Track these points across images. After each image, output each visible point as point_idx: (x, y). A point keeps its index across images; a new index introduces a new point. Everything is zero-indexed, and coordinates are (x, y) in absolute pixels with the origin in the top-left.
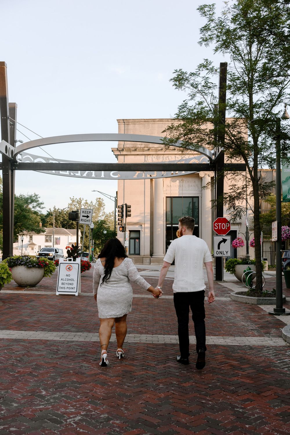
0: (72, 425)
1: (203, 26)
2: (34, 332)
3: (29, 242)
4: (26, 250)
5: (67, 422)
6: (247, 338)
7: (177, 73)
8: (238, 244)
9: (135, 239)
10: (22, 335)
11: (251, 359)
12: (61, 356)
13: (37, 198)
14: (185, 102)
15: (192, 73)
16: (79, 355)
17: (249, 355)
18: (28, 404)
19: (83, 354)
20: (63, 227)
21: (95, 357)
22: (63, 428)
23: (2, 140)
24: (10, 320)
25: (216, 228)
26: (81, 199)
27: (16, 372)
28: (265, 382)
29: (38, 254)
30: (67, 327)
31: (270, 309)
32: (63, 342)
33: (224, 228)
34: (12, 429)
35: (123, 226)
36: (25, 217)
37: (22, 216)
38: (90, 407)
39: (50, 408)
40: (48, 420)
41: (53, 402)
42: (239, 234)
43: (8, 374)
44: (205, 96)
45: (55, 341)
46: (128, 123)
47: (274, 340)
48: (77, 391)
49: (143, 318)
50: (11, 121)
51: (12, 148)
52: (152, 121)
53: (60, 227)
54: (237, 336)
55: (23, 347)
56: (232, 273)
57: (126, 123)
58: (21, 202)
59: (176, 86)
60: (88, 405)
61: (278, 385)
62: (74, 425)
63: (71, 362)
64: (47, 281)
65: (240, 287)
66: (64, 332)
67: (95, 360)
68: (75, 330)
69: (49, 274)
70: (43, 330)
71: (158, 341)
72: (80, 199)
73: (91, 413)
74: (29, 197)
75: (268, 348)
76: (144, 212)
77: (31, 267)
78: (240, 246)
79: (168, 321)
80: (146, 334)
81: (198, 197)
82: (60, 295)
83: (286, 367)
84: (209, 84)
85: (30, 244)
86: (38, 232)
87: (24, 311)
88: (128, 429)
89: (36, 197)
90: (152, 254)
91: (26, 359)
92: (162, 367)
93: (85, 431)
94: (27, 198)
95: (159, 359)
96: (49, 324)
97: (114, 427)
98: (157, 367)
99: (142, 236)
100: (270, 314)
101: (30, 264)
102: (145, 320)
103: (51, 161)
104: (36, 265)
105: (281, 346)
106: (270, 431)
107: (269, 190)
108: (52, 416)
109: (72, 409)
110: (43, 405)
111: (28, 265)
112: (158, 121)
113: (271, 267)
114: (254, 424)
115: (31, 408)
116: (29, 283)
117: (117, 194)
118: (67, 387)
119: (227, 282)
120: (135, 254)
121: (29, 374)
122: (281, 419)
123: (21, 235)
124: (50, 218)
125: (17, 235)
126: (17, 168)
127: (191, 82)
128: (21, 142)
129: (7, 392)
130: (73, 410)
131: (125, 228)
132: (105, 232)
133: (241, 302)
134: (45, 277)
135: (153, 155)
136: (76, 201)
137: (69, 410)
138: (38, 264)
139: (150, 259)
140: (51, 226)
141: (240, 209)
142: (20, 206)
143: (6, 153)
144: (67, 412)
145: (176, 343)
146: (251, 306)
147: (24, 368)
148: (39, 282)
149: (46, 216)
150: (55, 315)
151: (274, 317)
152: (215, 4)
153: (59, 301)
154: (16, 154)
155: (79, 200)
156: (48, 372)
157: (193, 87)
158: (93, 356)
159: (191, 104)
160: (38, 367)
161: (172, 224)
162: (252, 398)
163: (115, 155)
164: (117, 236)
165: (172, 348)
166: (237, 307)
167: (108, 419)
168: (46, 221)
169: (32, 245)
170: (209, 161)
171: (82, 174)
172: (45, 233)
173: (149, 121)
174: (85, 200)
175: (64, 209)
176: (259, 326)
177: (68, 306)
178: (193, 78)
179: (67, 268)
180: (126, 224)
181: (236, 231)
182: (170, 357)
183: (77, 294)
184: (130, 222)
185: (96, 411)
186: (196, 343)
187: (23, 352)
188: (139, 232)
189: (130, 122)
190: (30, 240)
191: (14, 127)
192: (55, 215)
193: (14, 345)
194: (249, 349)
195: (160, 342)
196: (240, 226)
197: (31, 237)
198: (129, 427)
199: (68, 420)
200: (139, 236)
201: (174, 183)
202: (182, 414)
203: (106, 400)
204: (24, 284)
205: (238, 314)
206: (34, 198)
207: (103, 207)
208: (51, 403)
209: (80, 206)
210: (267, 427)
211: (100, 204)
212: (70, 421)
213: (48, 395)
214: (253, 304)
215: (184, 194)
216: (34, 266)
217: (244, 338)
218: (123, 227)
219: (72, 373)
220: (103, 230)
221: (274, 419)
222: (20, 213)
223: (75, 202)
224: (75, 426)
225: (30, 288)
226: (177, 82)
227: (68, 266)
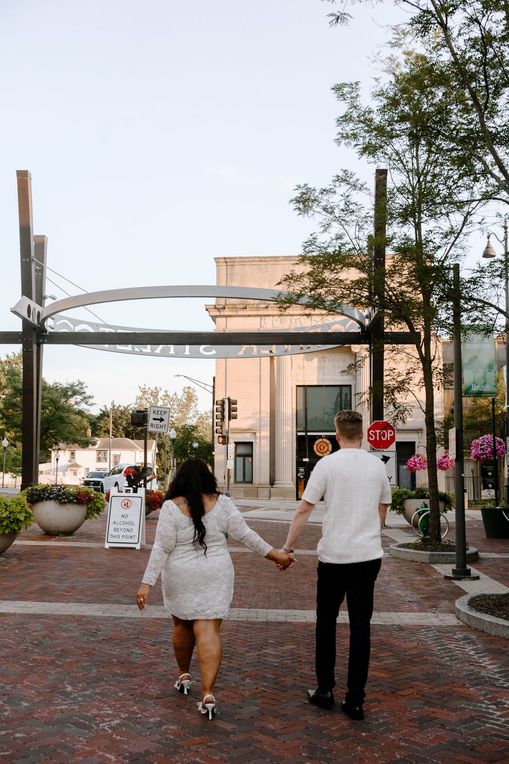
0: (105, 730)
1: (342, 115)
2: (64, 604)
3: (70, 462)
4: (64, 475)
5: (98, 726)
6: (398, 613)
7: (300, 191)
8: (418, 465)
9: (244, 456)
10: (44, 608)
11: (397, 644)
12: (101, 638)
13: (82, 388)
14: (313, 236)
15: (323, 190)
16: (129, 637)
17: (395, 638)
18: (45, 703)
19: (136, 636)
20: (127, 436)
21: (154, 640)
22: (93, 735)
23: (22, 296)
24: (27, 586)
25: (372, 437)
26: (158, 389)
27: (31, 661)
28: (409, 677)
29: (82, 482)
30: (116, 597)
31: (447, 569)
32: (108, 619)
33: (384, 438)
34: (17, 735)
35: (224, 434)
36: (62, 420)
37: (57, 419)
38: (135, 708)
39: (75, 709)
40: (72, 724)
41: (81, 701)
42: (418, 447)
43: (18, 662)
44: (346, 227)
45: (94, 617)
46: (232, 264)
47: (441, 618)
48: (120, 687)
49: (240, 583)
50: (37, 264)
51: (38, 308)
52: (273, 259)
53: (121, 437)
54: (383, 611)
55: (44, 626)
56: (399, 513)
57: (229, 264)
58: (55, 395)
59: (299, 210)
60: (133, 706)
61: (427, 681)
62: (108, 731)
63: (116, 647)
64: (90, 525)
65: (410, 535)
66: (111, 605)
67: (154, 644)
68: (128, 601)
69: (95, 515)
70: (78, 601)
71: (257, 618)
72: (156, 389)
73: (136, 716)
74: (69, 386)
75: (427, 628)
76: (259, 411)
77: (65, 503)
78: (421, 467)
79: (279, 588)
80: (239, 607)
81: (350, 386)
82: (111, 548)
83: (447, 656)
84: (351, 207)
85: (70, 466)
86: (85, 444)
87: (51, 573)
88: (186, 737)
89: (80, 386)
90: (272, 483)
91: (47, 642)
92: (255, 655)
93: (123, 739)
94: (67, 388)
95: (252, 643)
96: (89, 592)
97: (167, 733)
98: (247, 654)
99: (256, 452)
100: (447, 578)
101: (63, 498)
102: (242, 587)
103: (102, 330)
104: (74, 499)
105: (449, 626)
106: (395, 741)
107: (449, 377)
108: (77, 719)
109: (109, 710)
110: (66, 705)
111: (61, 500)
112: (283, 260)
113: (474, 503)
114: (374, 731)
115: (47, 709)
116: (61, 529)
117: (214, 381)
118: (106, 681)
119: (390, 528)
120: (244, 482)
121: (49, 664)
122: (416, 725)
123: (56, 450)
124: (105, 421)
125: (49, 449)
126: (46, 340)
127: (324, 203)
128: (54, 299)
129: (15, 688)
130: (110, 712)
131: (228, 437)
132: (196, 445)
133: (404, 560)
134: (88, 519)
135: (273, 316)
136: (149, 392)
137: (105, 712)
138: (77, 498)
139: (270, 490)
140: (107, 434)
141: (403, 407)
142: (53, 402)
143: (29, 316)
144: (101, 713)
145: (285, 621)
146: (419, 565)
147: (42, 655)
148: (78, 528)
149: (98, 418)
150: (99, 579)
151: (452, 582)
152: (359, 82)
153: (108, 557)
154: (45, 319)
155: (155, 391)
156: (78, 661)
157: (327, 211)
158: (151, 639)
159: (324, 239)
160: (64, 653)
161: (306, 431)
162: (382, 698)
163: (211, 316)
164: (214, 451)
165: (276, 629)
166: (395, 567)
167: (160, 724)
168: (99, 426)
169: (74, 466)
170: (359, 328)
171: (152, 350)
172: (97, 446)
173: (267, 259)
174: (164, 390)
175: (128, 406)
176: (423, 596)
177: (123, 564)
178: (325, 197)
179: (123, 504)
180: (230, 432)
181: (414, 443)
182: (270, 641)
183: (138, 547)
184: (237, 429)
185: (144, 714)
186: (316, 622)
187: (44, 633)
188: (251, 445)
189: (236, 262)
190: (72, 458)
191: (42, 275)
192: (113, 416)
193: (30, 623)
194: (397, 631)
195: (260, 620)
196: (420, 434)
197: (73, 454)
198: (190, 734)
199: (101, 725)
200: (251, 452)
201: (310, 362)
202: (270, 718)
203: (161, 700)
204: (54, 531)
205: (395, 578)
206: (77, 388)
207: (195, 402)
208: (79, 702)
209: (156, 400)
210: (393, 736)
211: (190, 397)
212: (103, 726)
213: (76, 691)
214: (423, 563)
215: (326, 381)
216: (70, 502)
217: (394, 613)
218: (224, 437)
219: (115, 662)
220: (192, 442)
221: (406, 726)
222: (54, 414)
223: (148, 394)
224: (110, 732)
225: (63, 536)
226: (301, 204)
227: (125, 501)
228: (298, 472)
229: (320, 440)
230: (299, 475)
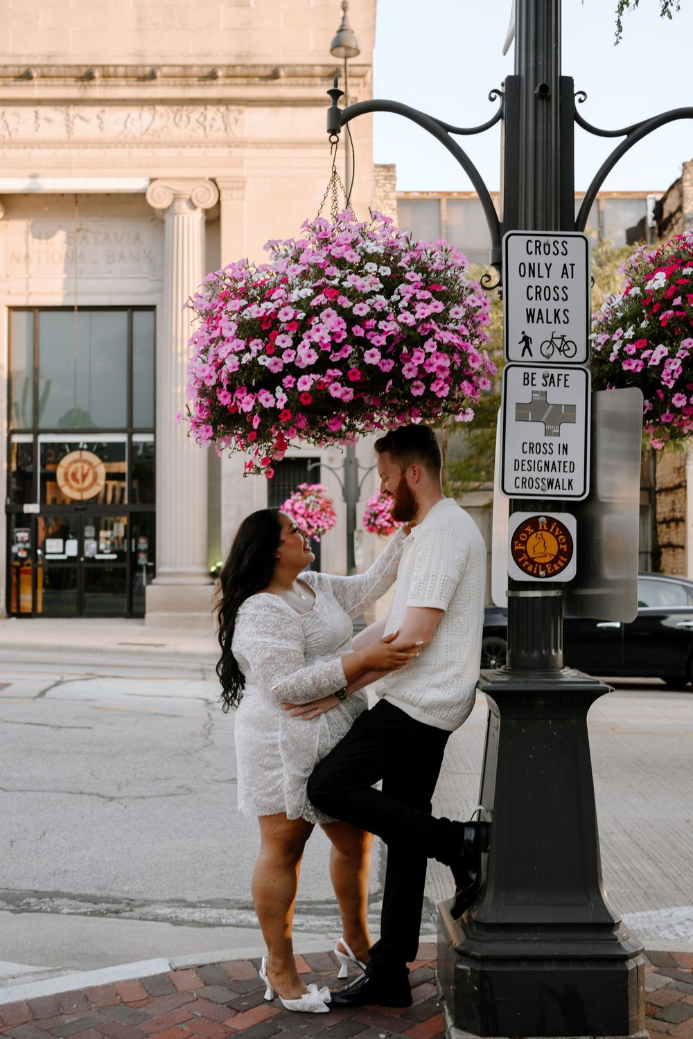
81: (152, 308)
161: (36, 432)
181: (314, 461)
201: (44, 242)
228: (10, 541)
229: (75, 455)
230: (14, 549)
